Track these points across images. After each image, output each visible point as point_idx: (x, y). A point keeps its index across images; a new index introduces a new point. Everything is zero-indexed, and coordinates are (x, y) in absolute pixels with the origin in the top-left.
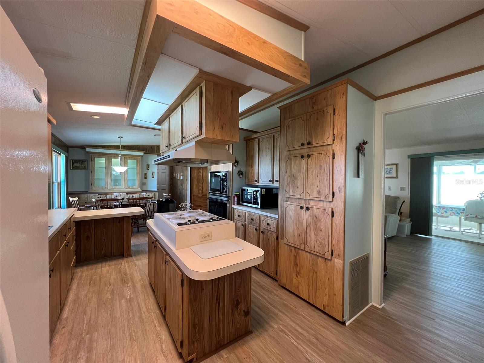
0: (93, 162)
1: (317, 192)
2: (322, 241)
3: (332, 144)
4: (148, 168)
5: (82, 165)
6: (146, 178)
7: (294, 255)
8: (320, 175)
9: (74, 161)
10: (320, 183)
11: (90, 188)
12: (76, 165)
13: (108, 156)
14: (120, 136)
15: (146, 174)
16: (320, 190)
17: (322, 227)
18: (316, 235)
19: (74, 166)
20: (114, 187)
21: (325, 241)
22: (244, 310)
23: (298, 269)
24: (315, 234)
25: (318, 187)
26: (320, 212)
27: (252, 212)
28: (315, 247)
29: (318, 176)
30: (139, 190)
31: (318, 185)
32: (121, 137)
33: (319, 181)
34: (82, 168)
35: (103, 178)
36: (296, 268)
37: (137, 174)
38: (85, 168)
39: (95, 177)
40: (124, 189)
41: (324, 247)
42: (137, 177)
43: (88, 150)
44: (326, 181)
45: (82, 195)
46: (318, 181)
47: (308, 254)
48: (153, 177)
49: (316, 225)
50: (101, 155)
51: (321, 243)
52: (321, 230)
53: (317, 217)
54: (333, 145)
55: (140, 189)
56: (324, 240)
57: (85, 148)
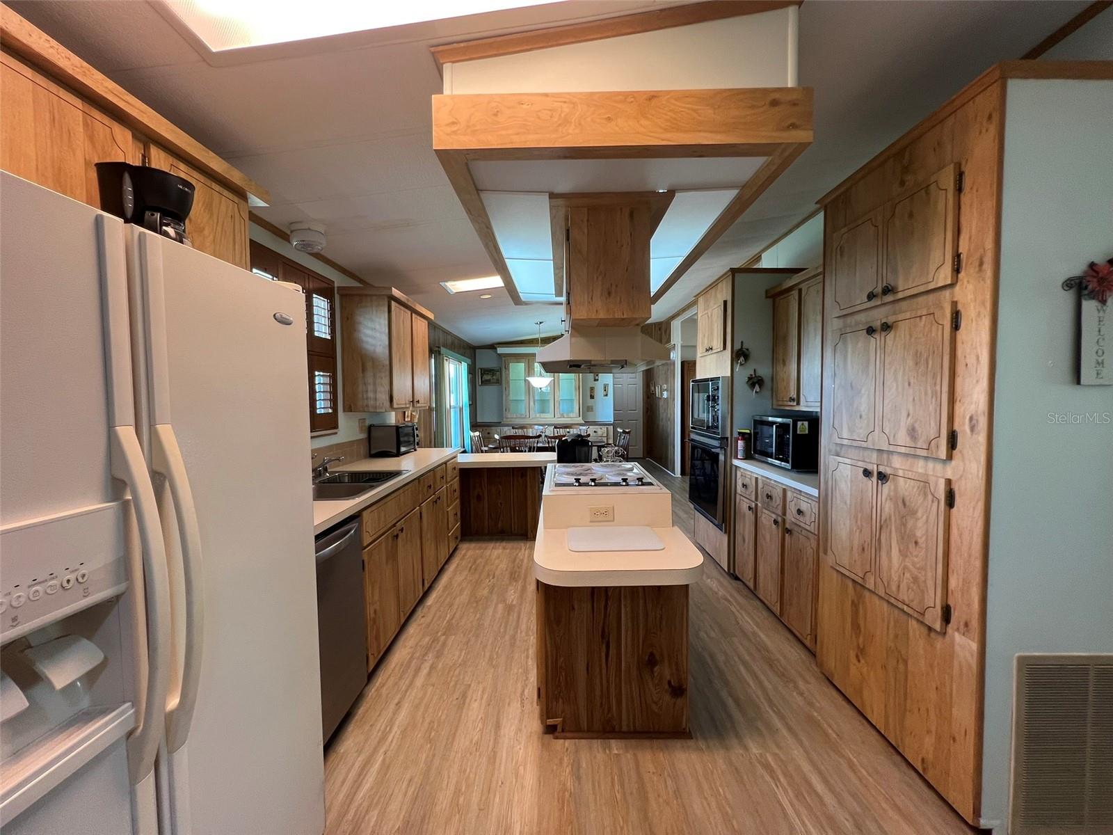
0: (507, 372)
1: (908, 430)
2: (920, 575)
3: (952, 285)
4: (597, 378)
5: (494, 377)
6: (592, 397)
7: (853, 602)
8: (915, 381)
9: (485, 371)
10: (914, 405)
11: (504, 416)
12: (487, 377)
13: (529, 360)
14: (538, 321)
15: (592, 389)
16: (917, 426)
17: (919, 533)
18: (904, 554)
19: (483, 379)
20: (538, 415)
21: (925, 575)
22: (669, 683)
23: (861, 640)
24: (900, 551)
25: (908, 415)
26: (915, 490)
27: (771, 480)
28: (899, 586)
29: (909, 384)
30: (580, 420)
31: (911, 412)
32: (540, 323)
33: (914, 399)
34: (493, 383)
35: (523, 398)
36: (858, 637)
37: (576, 389)
38: (499, 382)
39: (512, 397)
40: (554, 419)
41: (923, 592)
42: (576, 395)
43: (500, 350)
44: (932, 397)
45: (493, 428)
46: (911, 399)
47: (885, 605)
48: (606, 395)
49: (904, 525)
50: (518, 357)
51: (915, 579)
52: (916, 543)
53: (907, 504)
54: (957, 288)
55: (581, 418)
56: (923, 573)
57: (496, 349)
